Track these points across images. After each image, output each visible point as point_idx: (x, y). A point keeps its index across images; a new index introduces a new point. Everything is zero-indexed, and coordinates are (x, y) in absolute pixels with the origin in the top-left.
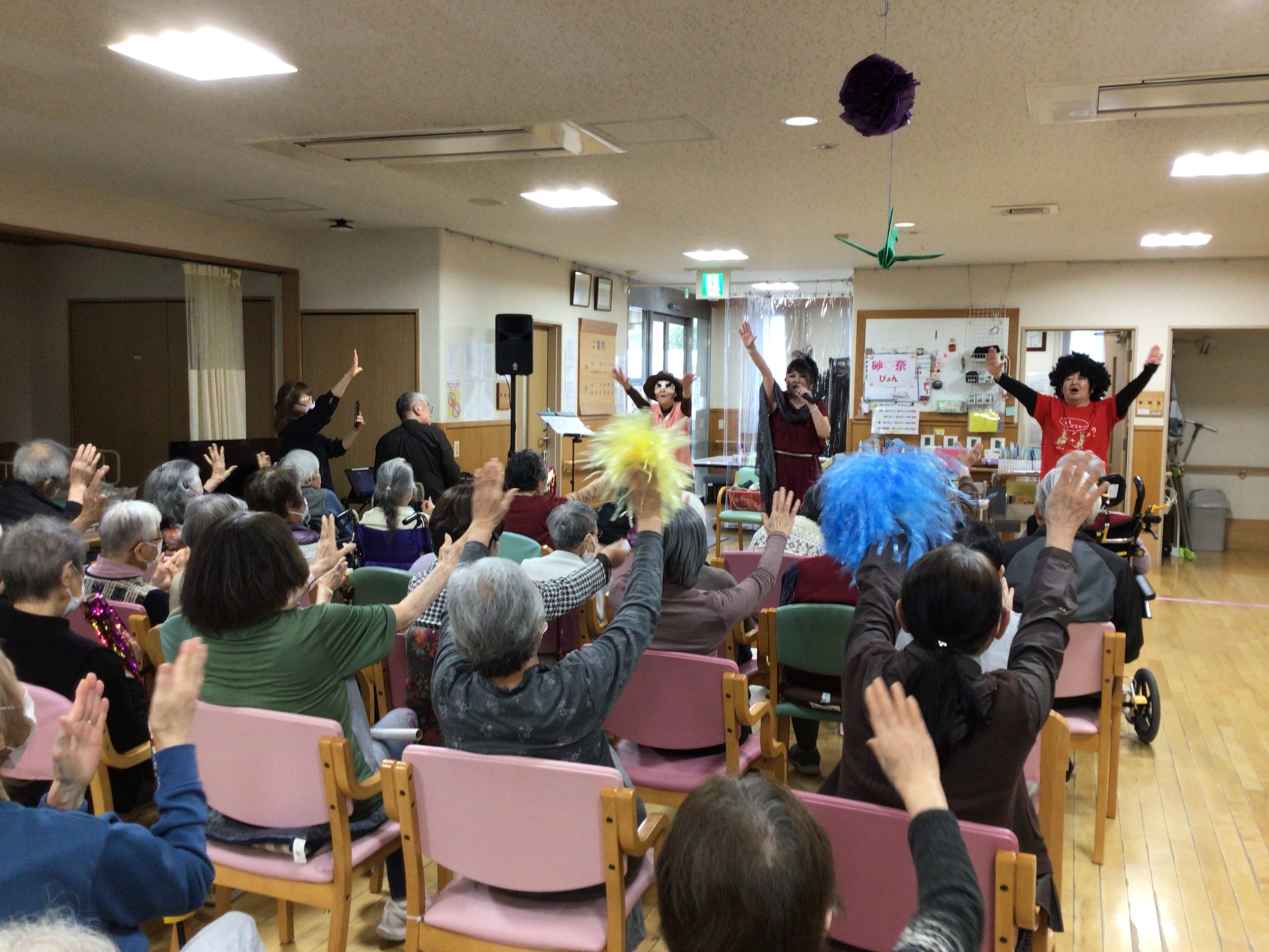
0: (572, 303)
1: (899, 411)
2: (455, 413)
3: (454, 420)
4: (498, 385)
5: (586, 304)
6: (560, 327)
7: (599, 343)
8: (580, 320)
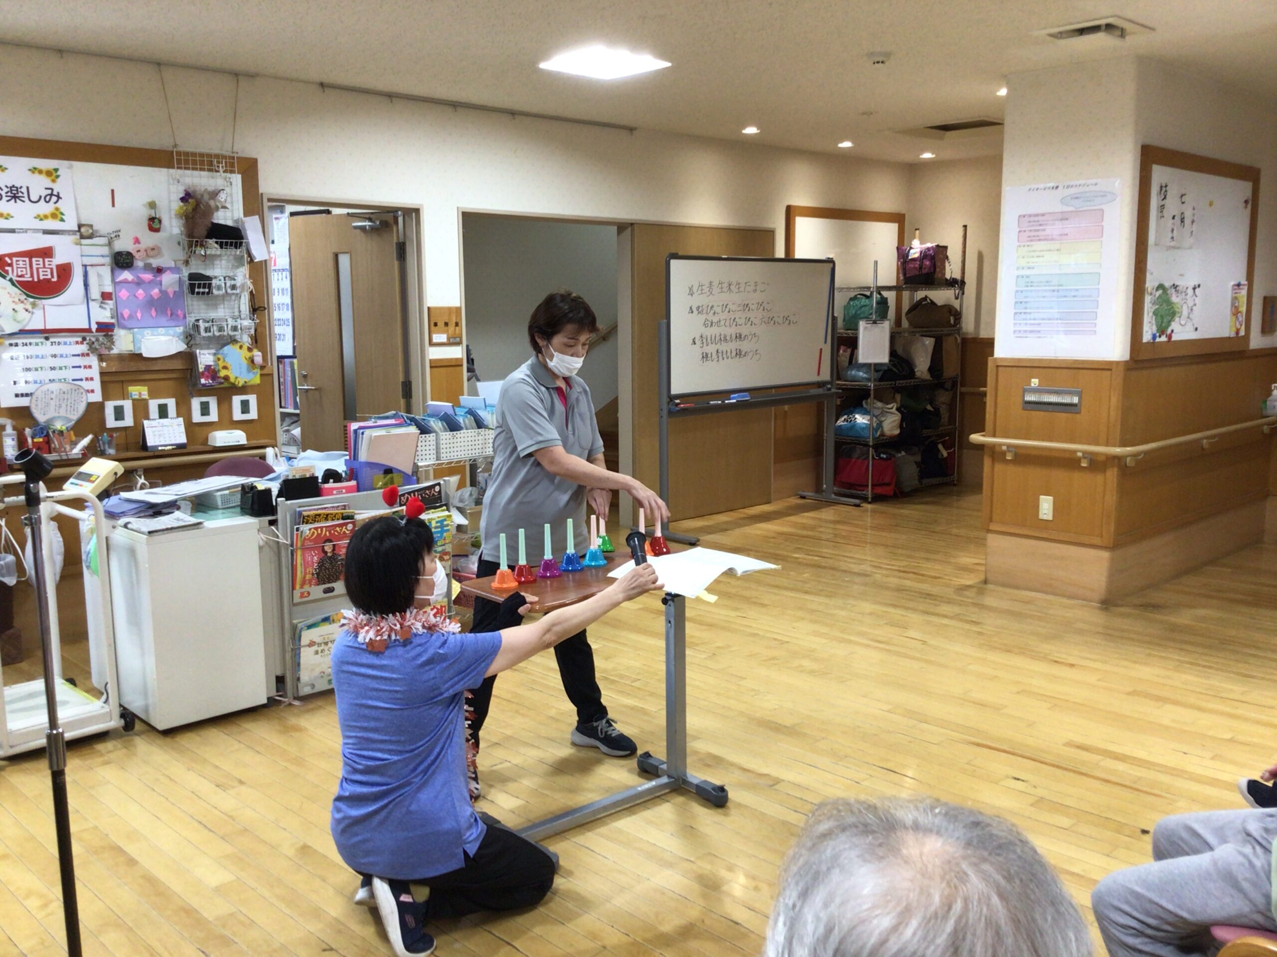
1: (55, 356)
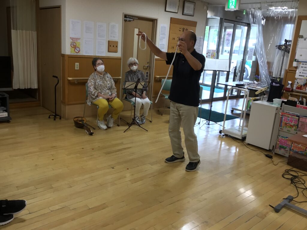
0: (165, 11)
2: (76, 51)
3: (75, 54)
4: (109, 41)
5: (177, 12)
6: (157, 20)
7: (184, 29)
8: (171, 18)
